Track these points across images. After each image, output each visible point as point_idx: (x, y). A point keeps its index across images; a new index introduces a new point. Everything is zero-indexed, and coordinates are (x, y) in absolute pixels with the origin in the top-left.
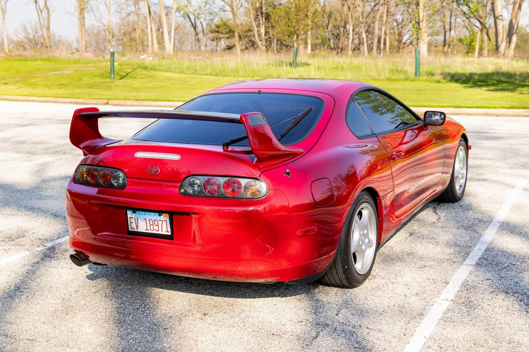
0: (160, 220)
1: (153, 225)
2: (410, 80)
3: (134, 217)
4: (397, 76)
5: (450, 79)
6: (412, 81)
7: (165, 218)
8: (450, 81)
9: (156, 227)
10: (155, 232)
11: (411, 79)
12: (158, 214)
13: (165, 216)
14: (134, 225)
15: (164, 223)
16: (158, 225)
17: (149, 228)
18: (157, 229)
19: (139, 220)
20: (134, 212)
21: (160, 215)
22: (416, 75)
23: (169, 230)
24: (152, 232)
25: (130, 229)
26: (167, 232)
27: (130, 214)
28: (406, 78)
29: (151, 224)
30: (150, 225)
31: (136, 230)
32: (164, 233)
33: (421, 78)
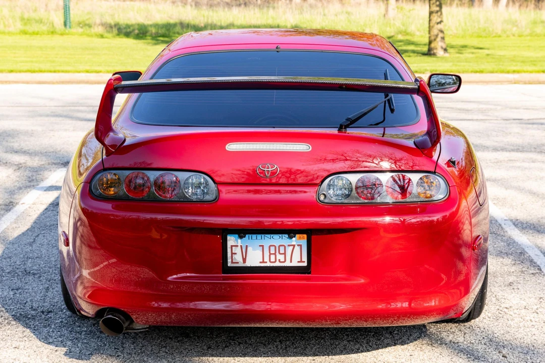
0: (289, 245)
1: (275, 254)
2: (58, 34)
3: (239, 244)
4: (35, 27)
5: (116, 32)
6: (62, 34)
7: (300, 241)
8: (118, 35)
9: (281, 258)
10: (277, 264)
11: (60, 32)
12: (287, 236)
13: (300, 238)
14: (238, 258)
15: (297, 249)
16: (285, 254)
17: (267, 259)
18: (282, 260)
19: (249, 249)
20: (241, 237)
21: (291, 238)
22: (65, 25)
23: (305, 259)
24: (272, 265)
25: (229, 264)
26: (301, 261)
27: (232, 240)
28: (52, 30)
29: (273, 251)
30: (270, 254)
31: (241, 264)
32: (295, 263)
33: (73, 30)
